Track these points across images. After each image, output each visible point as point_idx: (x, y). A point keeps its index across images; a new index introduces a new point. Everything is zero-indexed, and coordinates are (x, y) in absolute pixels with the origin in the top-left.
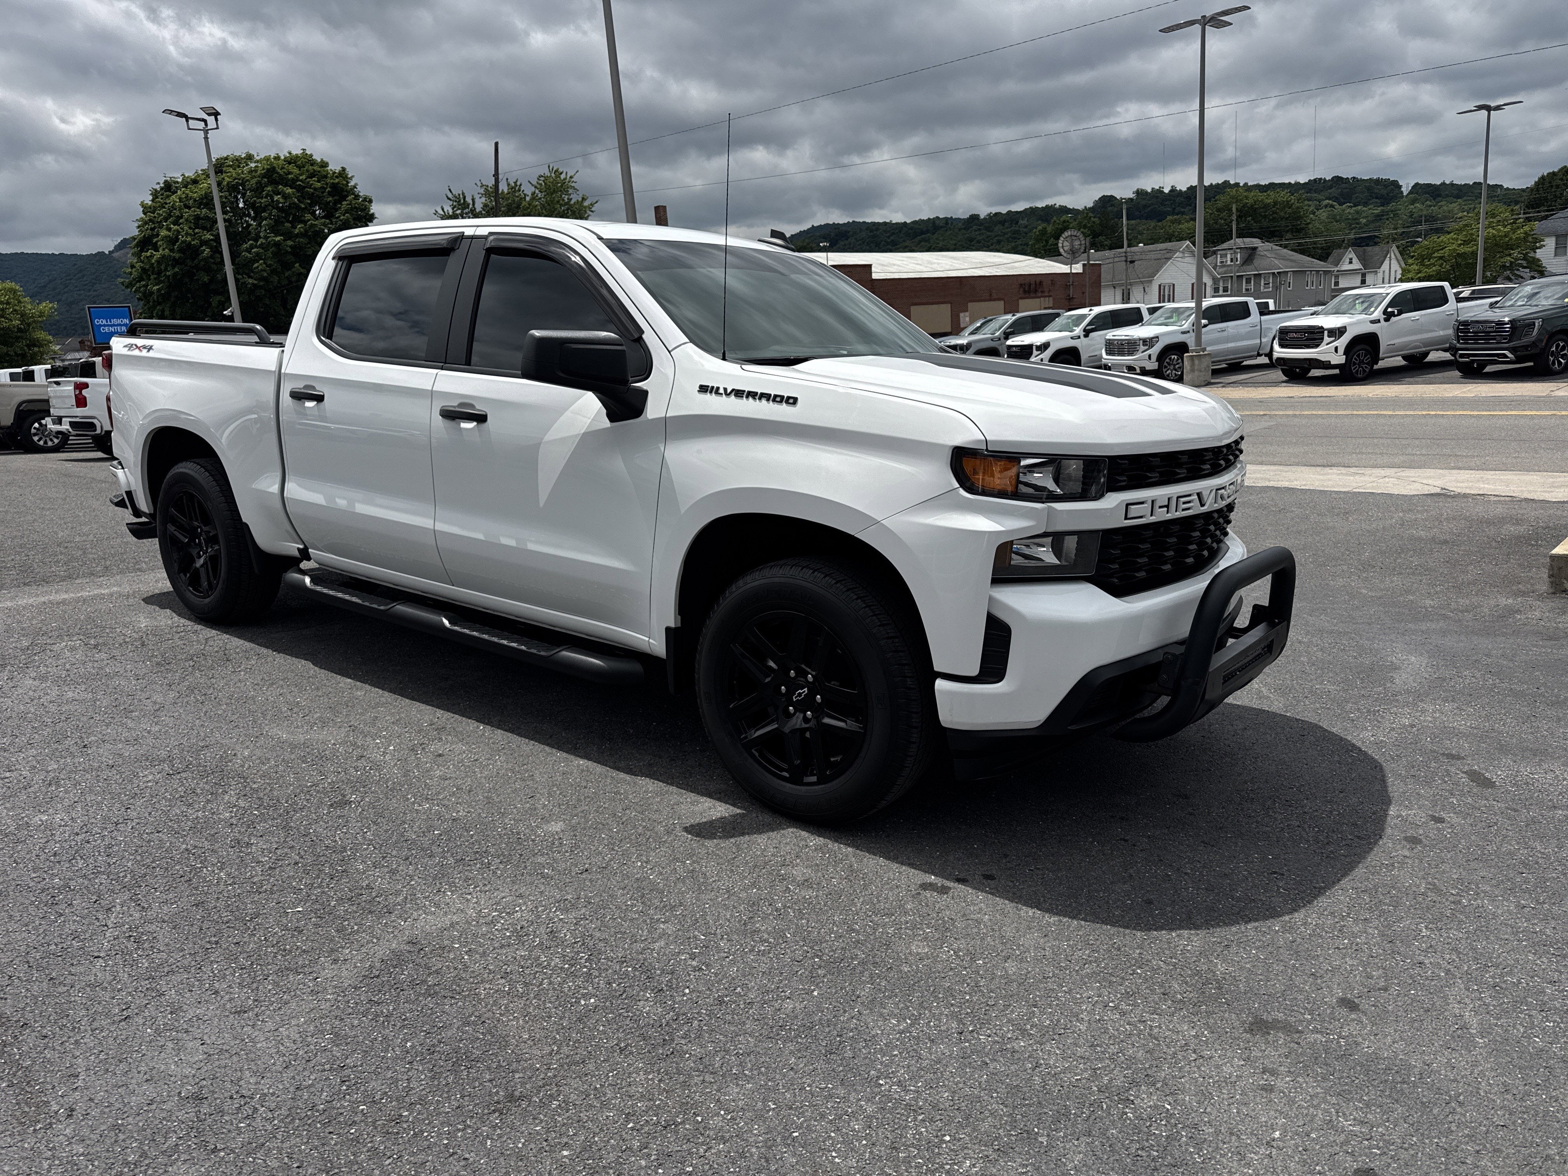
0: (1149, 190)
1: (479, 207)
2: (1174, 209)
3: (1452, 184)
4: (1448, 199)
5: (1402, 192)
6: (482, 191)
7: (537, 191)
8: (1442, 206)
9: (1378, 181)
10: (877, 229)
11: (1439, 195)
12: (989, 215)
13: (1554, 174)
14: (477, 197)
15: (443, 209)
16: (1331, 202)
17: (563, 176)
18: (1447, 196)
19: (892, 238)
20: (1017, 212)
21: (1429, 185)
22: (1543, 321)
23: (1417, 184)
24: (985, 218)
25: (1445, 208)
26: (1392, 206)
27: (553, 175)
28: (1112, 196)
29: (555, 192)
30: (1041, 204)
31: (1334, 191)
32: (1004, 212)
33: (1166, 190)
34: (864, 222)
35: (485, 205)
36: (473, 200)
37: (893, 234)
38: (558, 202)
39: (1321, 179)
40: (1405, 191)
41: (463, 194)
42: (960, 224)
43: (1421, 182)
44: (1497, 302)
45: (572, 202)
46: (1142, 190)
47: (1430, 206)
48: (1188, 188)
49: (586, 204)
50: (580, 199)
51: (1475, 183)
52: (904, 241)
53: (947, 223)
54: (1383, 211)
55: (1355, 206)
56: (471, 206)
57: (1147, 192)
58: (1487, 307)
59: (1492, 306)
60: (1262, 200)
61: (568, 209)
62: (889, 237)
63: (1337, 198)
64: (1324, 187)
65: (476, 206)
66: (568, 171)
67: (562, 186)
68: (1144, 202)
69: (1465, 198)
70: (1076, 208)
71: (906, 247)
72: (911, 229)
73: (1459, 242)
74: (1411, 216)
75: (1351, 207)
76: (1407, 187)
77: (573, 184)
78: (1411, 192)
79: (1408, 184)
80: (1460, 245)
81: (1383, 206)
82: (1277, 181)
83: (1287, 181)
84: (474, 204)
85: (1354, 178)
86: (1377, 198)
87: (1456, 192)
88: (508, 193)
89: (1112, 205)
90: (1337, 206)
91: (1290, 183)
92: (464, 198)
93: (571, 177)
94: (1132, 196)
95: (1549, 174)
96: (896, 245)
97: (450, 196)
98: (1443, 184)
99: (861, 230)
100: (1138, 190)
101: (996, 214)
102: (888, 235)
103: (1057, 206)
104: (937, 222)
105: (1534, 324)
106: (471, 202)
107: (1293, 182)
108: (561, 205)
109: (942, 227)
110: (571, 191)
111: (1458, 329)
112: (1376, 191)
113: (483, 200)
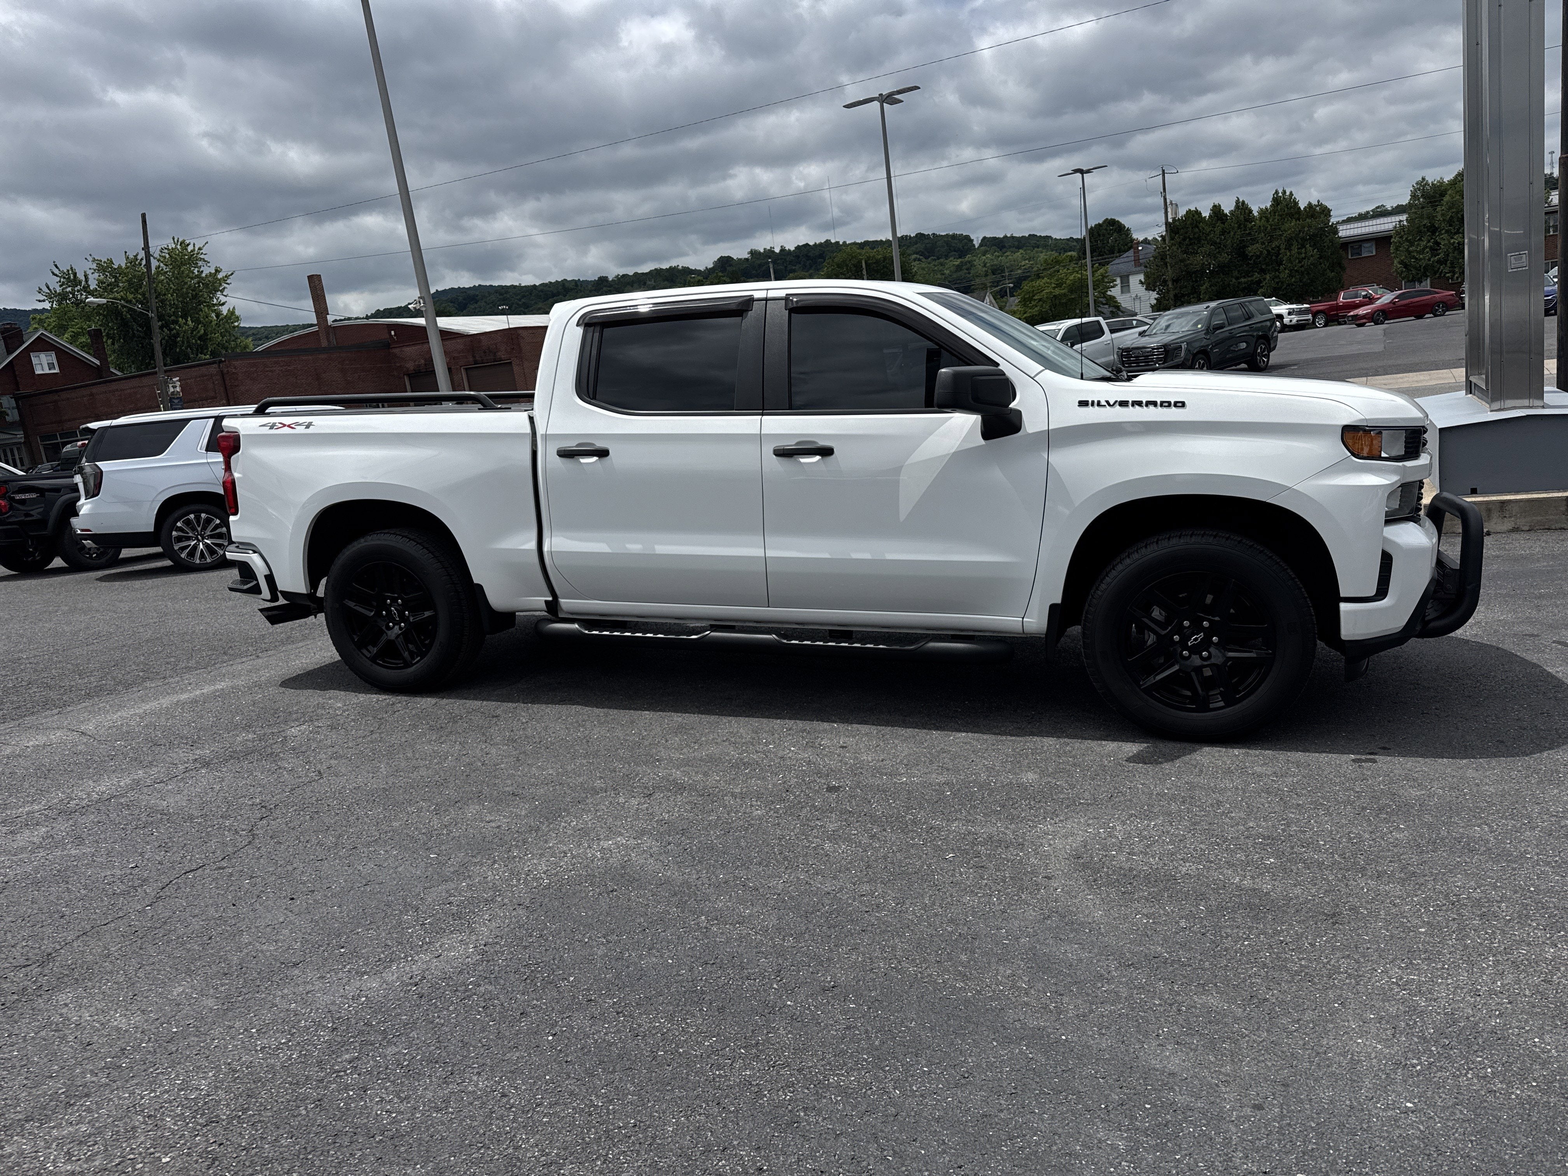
0: (762, 251)
1: (93, 285)
2: (786, 267)
3: (1012, 237)
4: (1011, 249)
5: (974, 245)
6: (94, 266)
7: (162, 265)
8: (1008, 256)
9: (954, 236)
10: (507, 292)
11: (1004, 247)
12: (617, 276)
13: (1099, 225)
14: (89, 272)
15: (48, 288)
16: (918, 256)
17: (190, 248)
18: (1010, 247)
19: (523, 300)
20: (643, 274)
21: (995, 238)
22: (1187, 344)
23: (985, 238)
24: (613, 280)
25: (1010, 257)
26: (968, 257)
27: (179, 247)
28: (729, 257)
29: (183, 264)
30: (665, 266)
31: (920, 246)
32: (631, 274)
33: (777, 250)
34: (491, 286)
35: (100, 282)
36: (86, 276)
37: (524, 297)
38: (188, 275)
39: (907, 236)
40: (976, 243)
41: (72, 268)
42: (590, 286)
43: (988, 236)
44: (1144, 331)
45: (204, 275)
46: (756, 251)
47: (999, 257)
48: (796, 248)
49: (220, 276)
50: (213, 271)
51: (1030, 235)
52: (536, 303)
53: (576, 285)
54: (961, 262)
55: (938, 259)
56: (83, 283)
57: (760, 252)
58: (1137, 335)
59: (1141, 334)
60: (874, 256)
61: (199, 283)
62: (520, 300)
63: (922, 252)
64: (910, 243)
65: (90, 283)
66: (195, 243)
67: (189, 259)
68: (759, 262)
69: (1025, 248)
70: (697, 269)
71: (540, 309)
72: (542, 291)
73: (1053, 285)
74: (985, 266)
75: (935, 260)
76: (978, 241)
77: (202, 256)
78: (981, 245)
79: (978, 238)
80: (1054, 288)
81: (960, 257)
82: (872, 238)
83: (879, 239)
84: (87, 281)
85: (934, 234)
86: (955, 251)
87: (1016, 243)
88: (127, 268)
89: (731, 265)
90: (924, 260)
91: (881, 241)
92: (75, 274)
93: (200, 249)
94: (747, 256)
95: (1096, 225)
96: (528, 307)
97: (56, 271)
98: (1006, 237)
99: (490, 294)
100: (752, 250)
101: (624, 276)
102: (518, 297)
103: (680, 267)
104: (567, 285)
105: (1181, 347)
106: (84, 279)
107: (884, 240)
108: (192, 278)
109: (572, 289)
110: (200, 263)
111: (1122, 355)
112: (953, 245)
113: (96, 275)
